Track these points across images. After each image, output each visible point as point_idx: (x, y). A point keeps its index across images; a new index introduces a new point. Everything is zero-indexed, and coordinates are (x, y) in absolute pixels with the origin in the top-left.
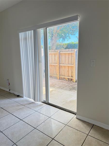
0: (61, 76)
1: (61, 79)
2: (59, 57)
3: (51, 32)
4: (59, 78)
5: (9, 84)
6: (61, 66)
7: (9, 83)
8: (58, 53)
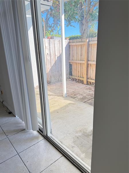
0: (89, 80)
1: (89, 84)
2: (88, 49)
3: (82, 12)
4: (85, 82)
5: (2, 93)
6: (90, 65)
7: (1, 91)
8: (86, 44)
